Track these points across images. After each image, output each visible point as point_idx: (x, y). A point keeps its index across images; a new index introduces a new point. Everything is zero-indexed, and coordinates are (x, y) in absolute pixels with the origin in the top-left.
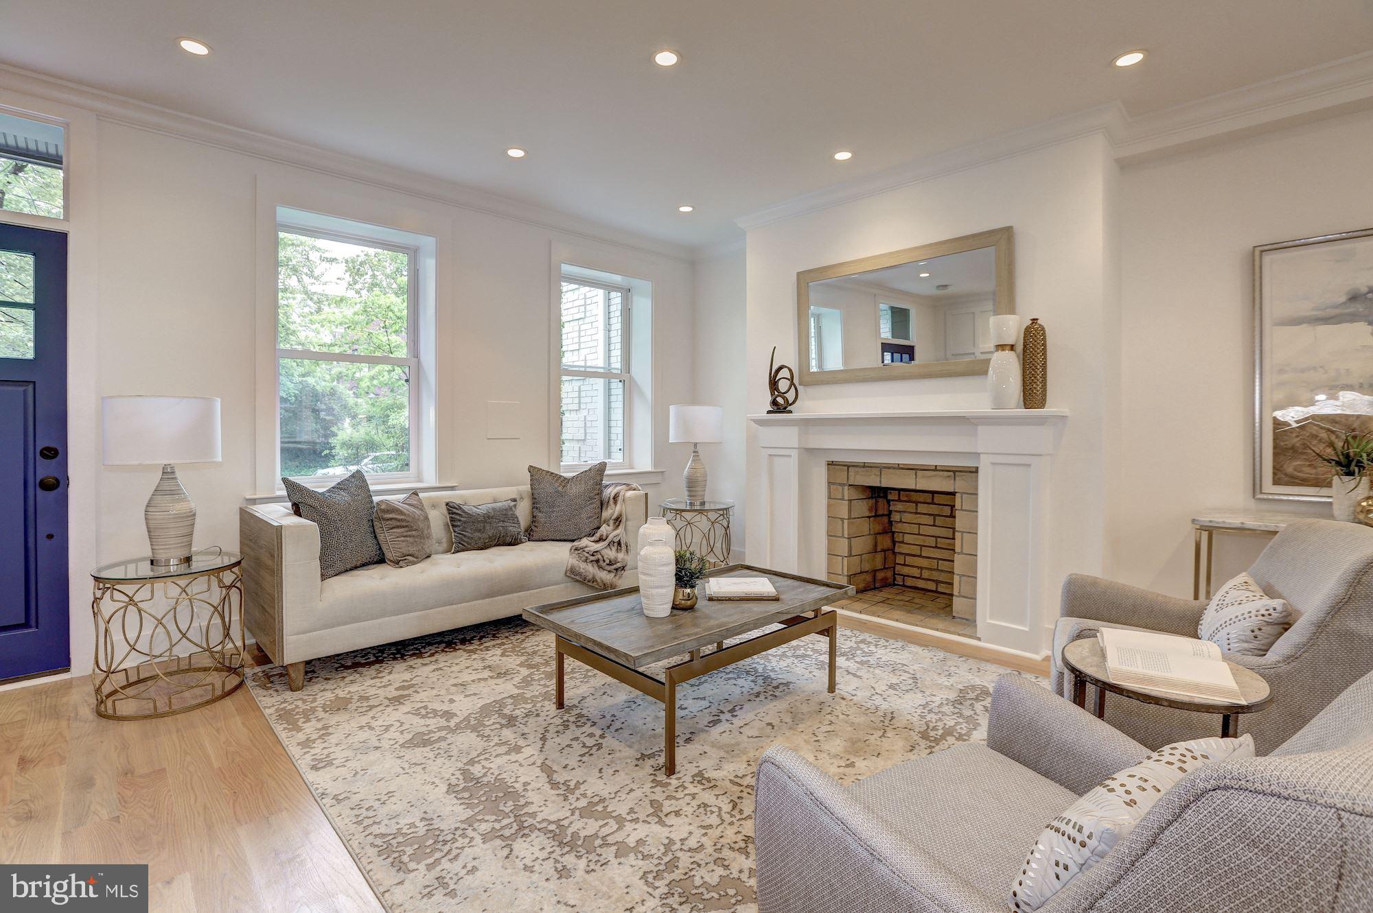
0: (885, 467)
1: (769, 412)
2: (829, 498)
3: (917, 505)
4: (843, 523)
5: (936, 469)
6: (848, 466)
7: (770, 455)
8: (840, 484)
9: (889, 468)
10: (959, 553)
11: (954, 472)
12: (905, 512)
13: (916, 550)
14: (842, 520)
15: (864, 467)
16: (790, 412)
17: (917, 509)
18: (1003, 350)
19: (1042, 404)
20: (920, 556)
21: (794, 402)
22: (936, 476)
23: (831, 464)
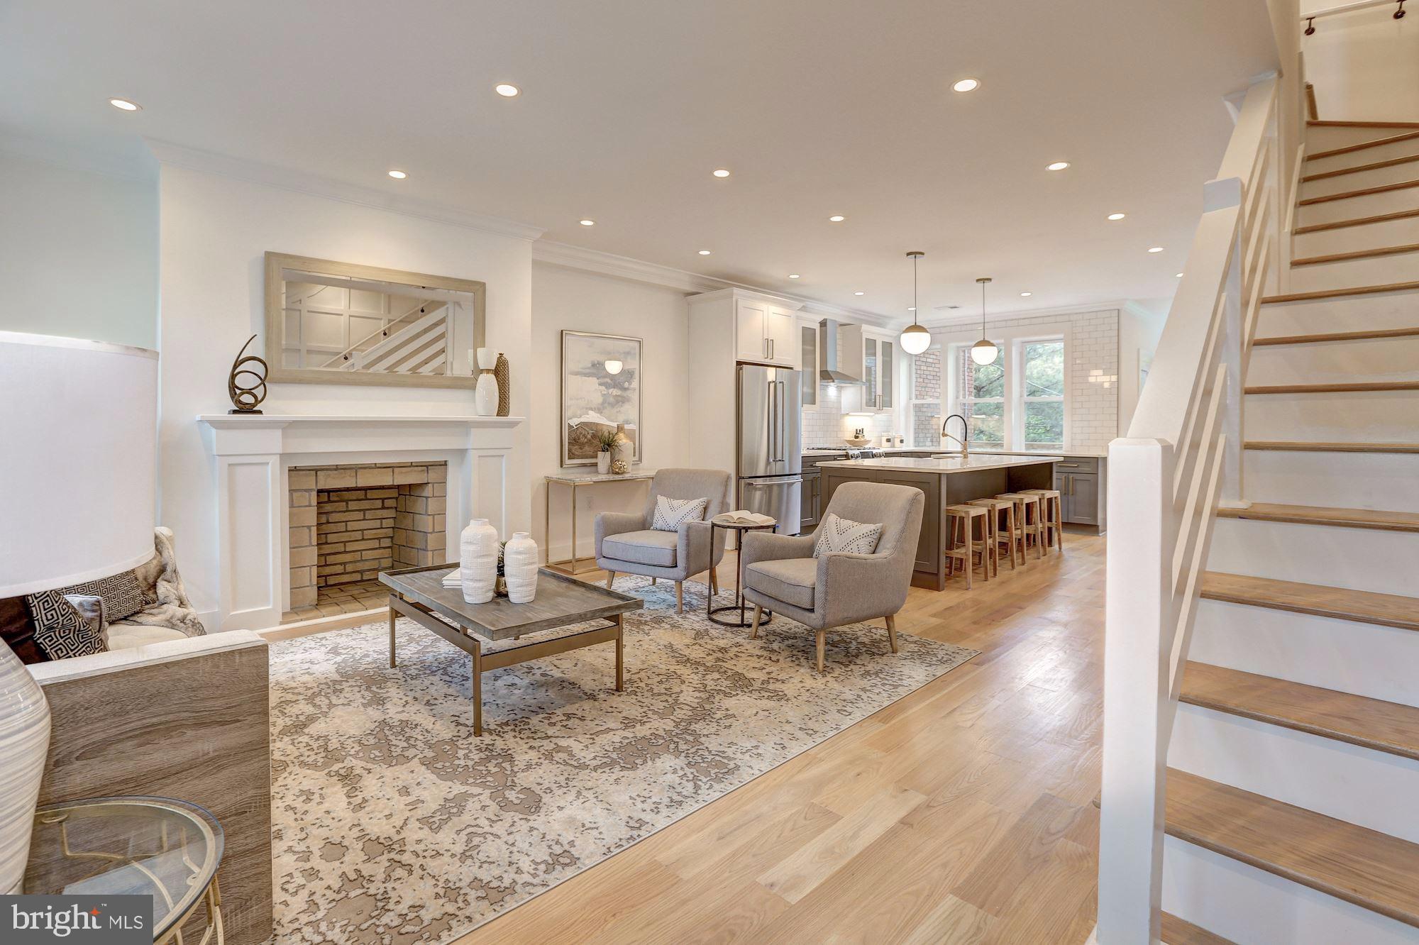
0: (361, 468)
1: (235, 412)
2: (292, 506)
3: (347, 503)
4: (310, 531)
5: (412, 465)
6: (316, 470)
7: (229, 465)
8: (306, 490)
9: (365, 468)
10: (431, 533)
11: (427, 466)
12: (332, 512)
13: (340, 548)
14: (309, 527)
15: (336, 470)
16: (260, 412)
17: (347, 507)
18: (488, 373)
19: (506, 414)
20: (345, 552)
21: (262, 400)
22: (411, 471)
23: (293, 470)
